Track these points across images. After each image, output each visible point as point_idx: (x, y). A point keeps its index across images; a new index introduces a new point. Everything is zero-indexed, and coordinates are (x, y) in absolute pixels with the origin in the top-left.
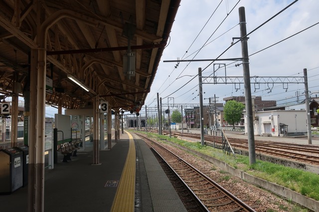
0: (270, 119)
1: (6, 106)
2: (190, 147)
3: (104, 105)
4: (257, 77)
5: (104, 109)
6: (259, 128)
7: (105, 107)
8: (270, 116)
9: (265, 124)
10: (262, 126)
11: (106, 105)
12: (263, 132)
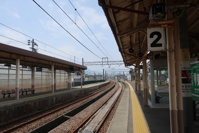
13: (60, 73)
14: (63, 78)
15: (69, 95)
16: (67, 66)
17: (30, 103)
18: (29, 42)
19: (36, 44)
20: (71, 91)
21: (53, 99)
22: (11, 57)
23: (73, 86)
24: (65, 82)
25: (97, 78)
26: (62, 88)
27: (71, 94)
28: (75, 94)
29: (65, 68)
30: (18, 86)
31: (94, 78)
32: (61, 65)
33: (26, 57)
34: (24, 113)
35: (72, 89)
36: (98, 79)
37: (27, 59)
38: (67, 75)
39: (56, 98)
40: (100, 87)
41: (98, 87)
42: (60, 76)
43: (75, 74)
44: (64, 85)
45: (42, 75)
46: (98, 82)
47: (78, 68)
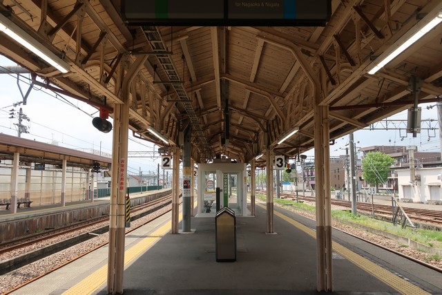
0: (439, 178)
1: (166, 160)
2: (339, 216)
3: (280, 160)
4: (432, 121)
5: (280, 165)
6: (422, 192)
7: (281, 162)
8: (440, 175)
9: (430, 187)
10: (427, 190)
11: (281, 159)
12: (428, 198)
13: (72, 172)
14: (77, 181)
15: (90, 211)
16: (88, 162)
17: (35, 219)
18: (13, 113)
19: (25, 117)
20: (93, 204)
21: (66, 215)
22: (8, 150)
23: (95, 196)
24: (81, 189)
25: (146, 181)
26: (75, 199)
27: (93, 209)
28: (101, 209)
29: (85, 164)
30: (16, 193)
31: (140, 182)
32: (78, 160)
33: (27, 150)
34: (27, 231)
35: (95, 201)
36: (148, 183)
37: (28, 152)
38: (84, 176)
39: (71, 215)
40: (148, 200)
41: (144, 199)
42: (72, 178)
43: (102, 175)
44: (80, 195)
45: (42, 177)
46: (144, 189)
47: (106, 165)
